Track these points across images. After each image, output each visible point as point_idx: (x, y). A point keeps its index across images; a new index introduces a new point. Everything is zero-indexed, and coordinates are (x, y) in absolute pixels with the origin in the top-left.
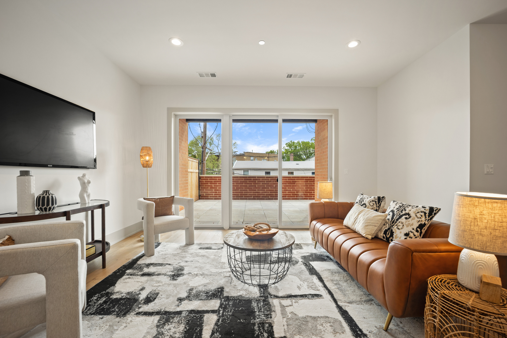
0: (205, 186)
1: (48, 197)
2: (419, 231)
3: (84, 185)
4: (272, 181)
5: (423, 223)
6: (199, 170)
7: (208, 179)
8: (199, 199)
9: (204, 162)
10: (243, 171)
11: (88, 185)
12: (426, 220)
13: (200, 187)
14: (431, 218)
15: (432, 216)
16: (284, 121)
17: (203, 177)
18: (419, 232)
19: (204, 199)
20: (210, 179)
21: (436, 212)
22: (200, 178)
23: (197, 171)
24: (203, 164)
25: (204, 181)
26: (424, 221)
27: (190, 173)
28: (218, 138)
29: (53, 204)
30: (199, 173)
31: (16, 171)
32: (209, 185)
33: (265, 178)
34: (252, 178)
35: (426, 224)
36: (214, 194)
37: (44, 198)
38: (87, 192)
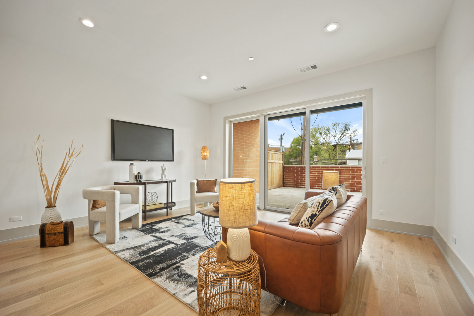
0: (289, 175)
1: (140, 175)
2: (310, 220)
3: (163, 170)
4: (358, 171)
5: (314, 213)
6: (283, 160)
7: (291, 169)
8: (283, 186)
9: (304, 153)
10: (357, 161)
11: (165, 170)
12: (318, 210)
13: (284, 176)
14: (322, 209)
15: (324, 207)
16: (312, 112)
17: (287, 167)
18: (309, 222)
19: (287, 186)
20: (293, 169)
21: (327, 204)
22: (284, 168)
23: (282, 162)
24: (303, 155)
25: (288, 170)
26: (316, 212)
27: (270, 164)
28: (334, 127)
29: (140, 179)
30: (283, 163)
31: (129, 163)
32: (292, 174)
33: (350, 168)
34: (335, 169)
35: (317, 214)
36: (296, 182)
37: (137, 175)
38: (164, 174)
